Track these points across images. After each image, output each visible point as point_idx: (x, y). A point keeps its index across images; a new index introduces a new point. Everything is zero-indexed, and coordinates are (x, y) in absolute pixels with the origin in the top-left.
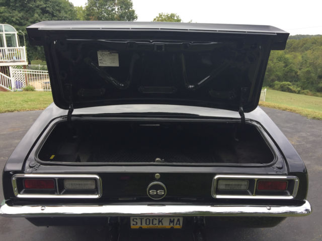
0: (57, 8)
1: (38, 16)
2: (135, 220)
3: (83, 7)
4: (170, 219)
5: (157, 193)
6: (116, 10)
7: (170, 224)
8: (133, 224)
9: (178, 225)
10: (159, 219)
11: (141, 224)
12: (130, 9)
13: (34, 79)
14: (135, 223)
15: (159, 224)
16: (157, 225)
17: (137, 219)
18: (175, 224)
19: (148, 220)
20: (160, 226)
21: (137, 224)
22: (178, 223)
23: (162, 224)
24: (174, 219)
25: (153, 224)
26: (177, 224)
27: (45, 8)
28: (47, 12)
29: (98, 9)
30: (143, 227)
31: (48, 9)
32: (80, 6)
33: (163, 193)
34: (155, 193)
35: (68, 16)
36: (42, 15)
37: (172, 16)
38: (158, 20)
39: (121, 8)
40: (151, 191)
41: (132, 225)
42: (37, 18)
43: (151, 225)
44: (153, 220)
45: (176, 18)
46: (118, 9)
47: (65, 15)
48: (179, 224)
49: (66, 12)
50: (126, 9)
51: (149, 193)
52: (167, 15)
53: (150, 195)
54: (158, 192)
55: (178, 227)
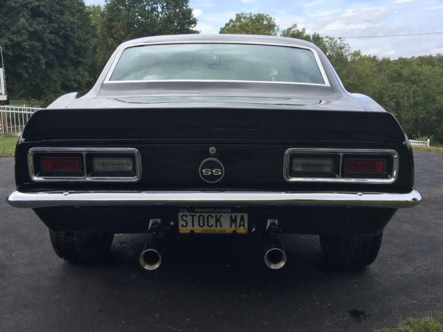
0: (58, 7)
1: (25, 21)
2: (184, 218)
3: (101, 6)
4: (231, 217)
5: (212, 172)
6: (160, 10)
7: (231, 227)
8: (183, 226)
9: (242, 227)
10: (216, 216)
11: (193, 226)
12: (184, 8)
13: (13, 129)
14: (184, 224)
15: (216, 226)
16: (214, 228)
17: (186, 216)
18: (238, 226)
19: (201, 218)
20: (218, 229)
21: (187, 225)
22: (242, 224)
23: (221, 226)
24: (236, 217)
25: (208, 225)
26: (240, 226)
27: (38, 7)
28: (41, 14)
29: (128, 10)
30: (195, 231)
31: (43, 9)
32: (96, 5)
33: (220, 173)
34: (210, 173)
35: (75, 21)
36: (31, 20)
37: (260, 18)
38: (234, 26)
39: (167, 6)
40: (204, 171)
41: (180, 227)
42: (24, 24)
43: (206, 228)
44: (208, 217)
45: (265, 23)
46: (163, 8)
47: (71, 20)
48: (244, 226)
49: (73, 14)
50: (175, 7)
51: (202, 172)
52: (251, 18)
53: (203, 175)
54: (214, 171)
55: (242, 230)
